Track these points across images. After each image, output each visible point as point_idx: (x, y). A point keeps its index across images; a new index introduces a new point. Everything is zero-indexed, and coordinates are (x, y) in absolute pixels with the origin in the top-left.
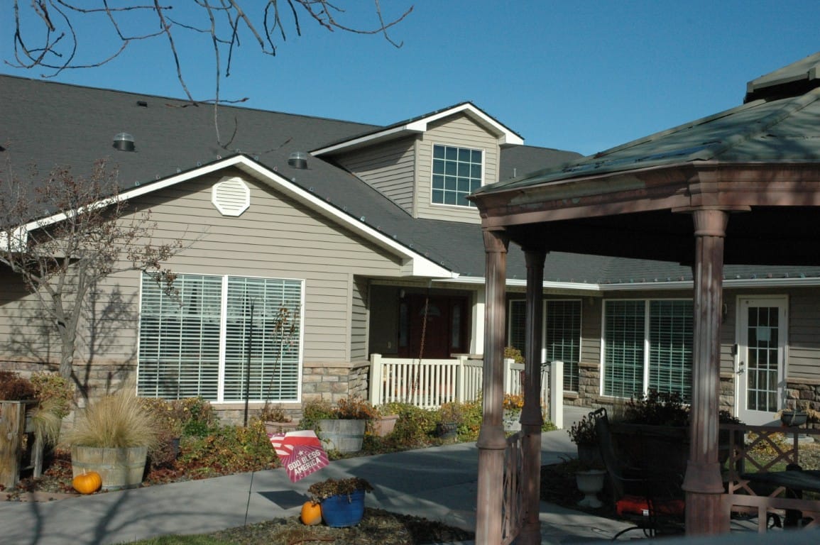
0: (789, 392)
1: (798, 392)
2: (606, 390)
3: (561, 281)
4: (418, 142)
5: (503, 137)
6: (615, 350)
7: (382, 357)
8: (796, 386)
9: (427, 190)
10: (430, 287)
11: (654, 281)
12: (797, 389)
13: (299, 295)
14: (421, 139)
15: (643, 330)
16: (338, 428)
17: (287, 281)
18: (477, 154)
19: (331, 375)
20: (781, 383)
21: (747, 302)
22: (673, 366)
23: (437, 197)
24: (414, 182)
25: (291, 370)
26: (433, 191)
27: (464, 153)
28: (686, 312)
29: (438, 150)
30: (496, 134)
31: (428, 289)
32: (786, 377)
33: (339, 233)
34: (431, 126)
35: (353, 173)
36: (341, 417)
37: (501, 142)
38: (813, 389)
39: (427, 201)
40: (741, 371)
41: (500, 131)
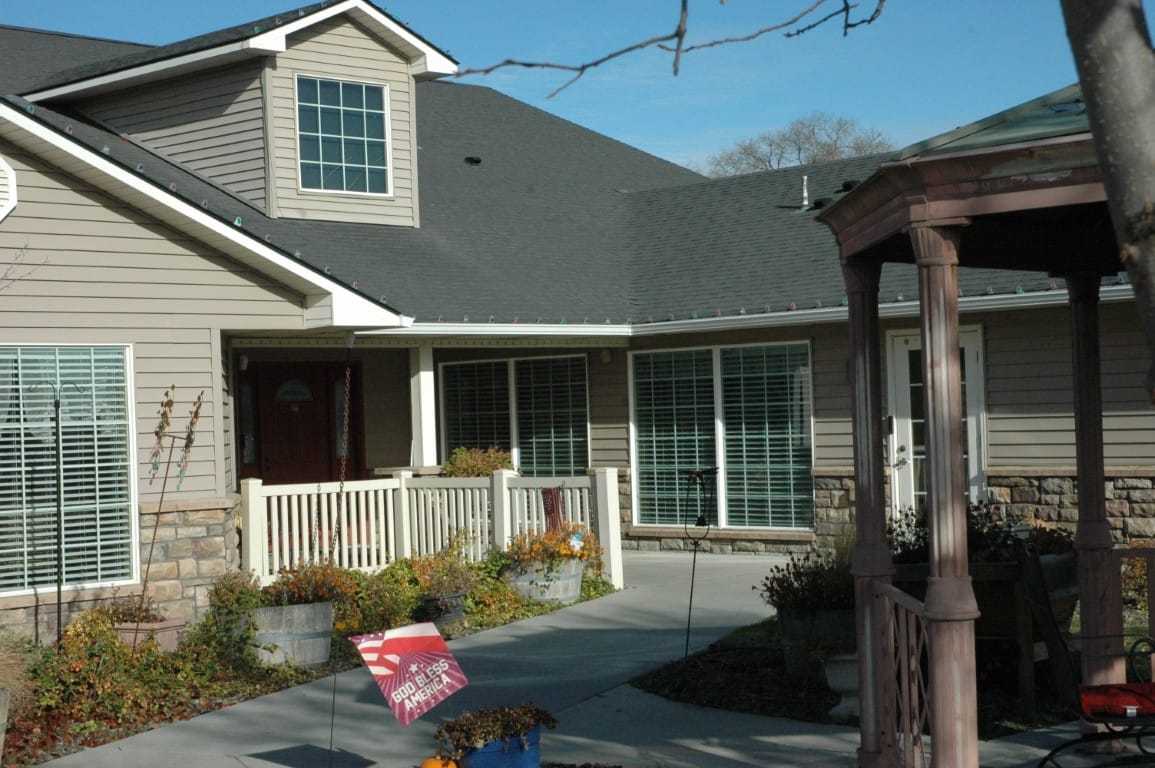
0: (992, 493)
1: (1008, 490)
2: (642, 515)
3: (570, 321)
4: (268, 71)
5: (421, 61)
6: (657, 442)
7: (264, 484)
8: (1005, 481)
9: (291, 164)
10: (351, 346)
11: (740, 314)
12: (1006, 486)
13: (122, 374)
14: (274, 67)
15: (713, 403)
16: (290, 623)
17: (99, 350)
18: (376, 93)
19: (193, 525)
20: (975, 478)
21: (907, 342)
22: (748, 462)
23: (310, 178)
24: (265, 149)
25: (115, 521)
26: (302, 165)
27: (353, 89)
28: (768, 367)
29: (306, 86)
30: (406, 55)
31: (349, 349)
32: (984, 467)
33: (189, 252)
34: (292, 39)
35: (124, 135)
36: (294, 600)
37: (417, 68)
38: (1036, 483)
39: (292, 184)
40: (902, 462)
41: (416, 49)
